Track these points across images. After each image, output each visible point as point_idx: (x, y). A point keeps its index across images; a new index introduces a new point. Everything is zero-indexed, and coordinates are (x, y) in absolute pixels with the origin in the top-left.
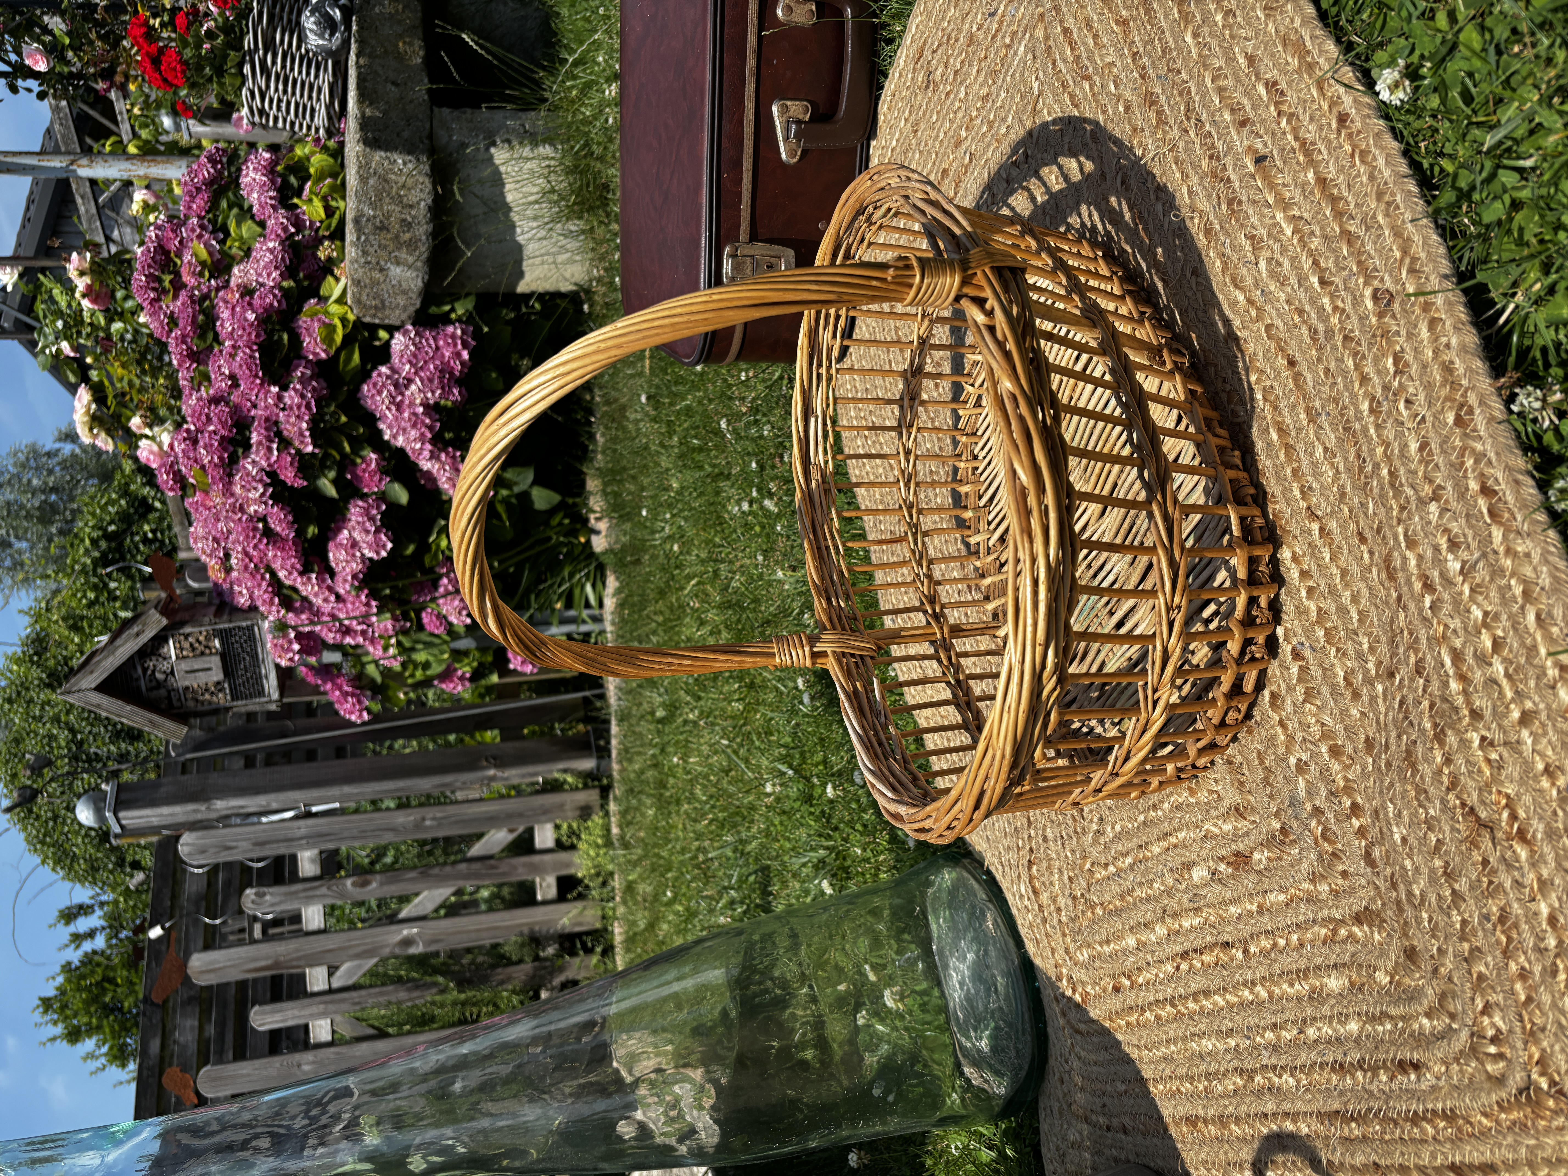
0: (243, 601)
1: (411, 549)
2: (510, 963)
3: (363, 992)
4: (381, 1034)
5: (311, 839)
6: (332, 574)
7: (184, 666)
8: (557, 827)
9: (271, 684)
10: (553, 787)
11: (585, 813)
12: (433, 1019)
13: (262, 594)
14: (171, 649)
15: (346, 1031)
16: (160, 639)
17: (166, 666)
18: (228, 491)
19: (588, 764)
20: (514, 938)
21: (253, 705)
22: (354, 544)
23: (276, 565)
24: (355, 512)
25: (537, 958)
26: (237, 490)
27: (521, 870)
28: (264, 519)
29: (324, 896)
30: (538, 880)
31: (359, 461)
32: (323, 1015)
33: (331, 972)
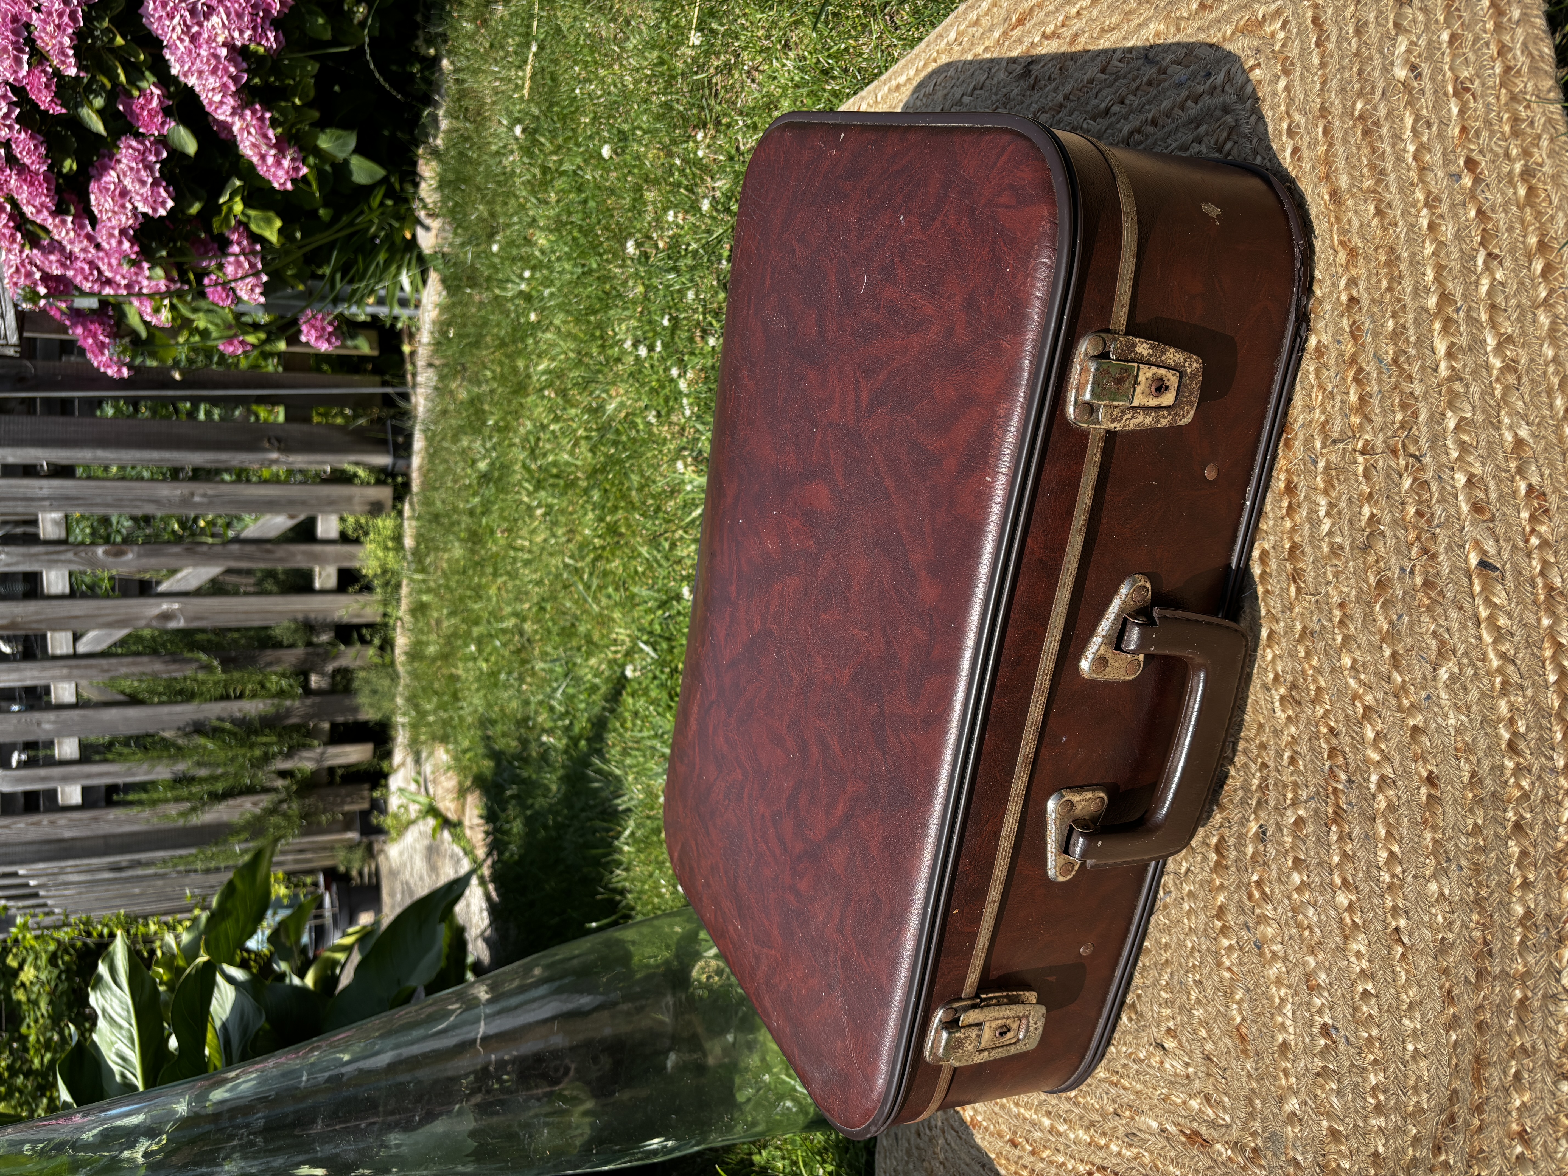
1: (195, 208)
2: (281, 646)
3: (113, 661)
4: (133, 700)
5: (55, 502)
6: (94, 221)
8: (342, 520)
9: (8, 325)
10: (342, 478)
11: (376, 509)
12: (192, 692)
15: (93, 696)
19: (383, 460)
20: (286, 623)
22: (124, 193)
23: (21, 199)
24: (127, 153)
25: (309, 644)
27: (299, 558)
28: (6, 144)
29: (70, 562)
30: (317, 569)
31: (136, 93)
32: (66, 678)
33: (76, 638)
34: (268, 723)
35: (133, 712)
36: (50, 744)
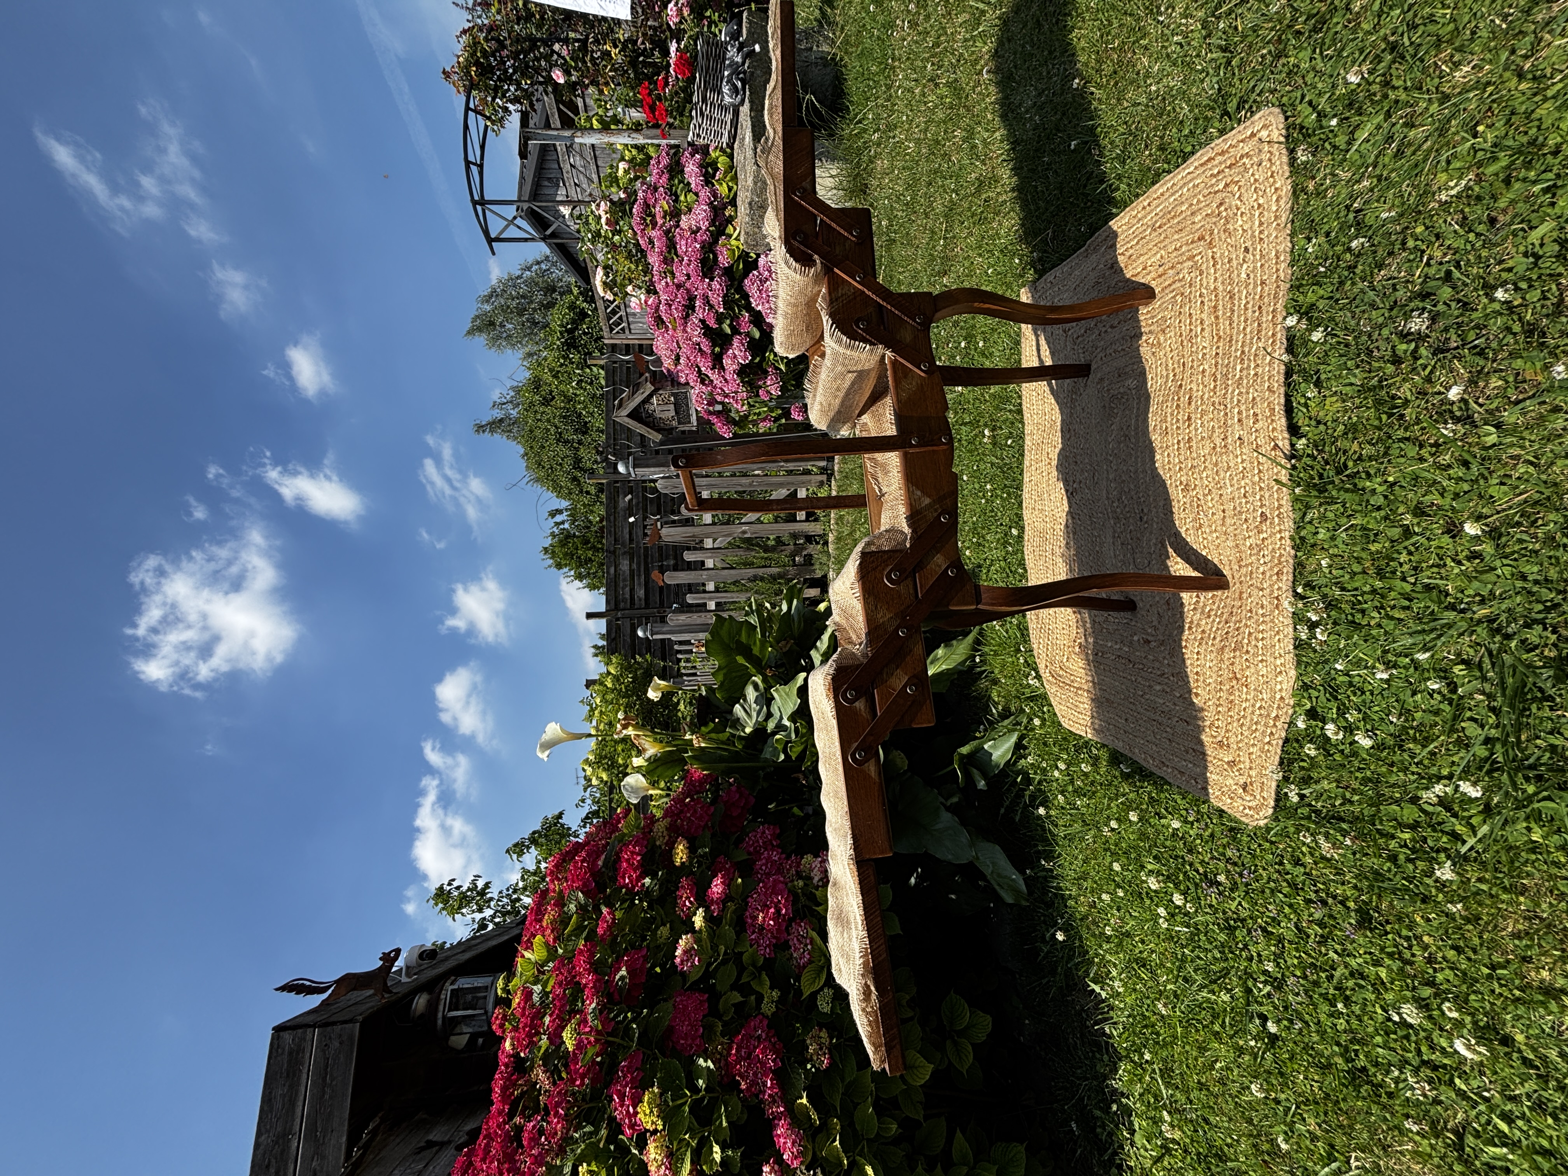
0: (683, 380)
1: (758, 360)
2: (785, 545)
3: (726, 550)
4: (732, 568)
5: (709, 486)
6: (724, 370)
7: (660, 408)
8: (808, 490)
9: (694, 419)
10: (807, 472)
11: (821, 484)
12: (753, 564)
13: (693, 378)
14: (654, 400)
15: (719, 565)
16: (651, 396)
17: (652, 408)
18: (684, 331)
19: (823, 464)
20: (787, 535)
21: (686, 428)
22: (735, 357)
23: (701, 365)
24: (736, 343)
25: (795, 544)
26: (689, 330)
28: (698, 344)
31: (741, 317)
32: (710, 558)
33: (714, 540)
34: (781, 576)
35: (732, 572)
36: (704, 585)
